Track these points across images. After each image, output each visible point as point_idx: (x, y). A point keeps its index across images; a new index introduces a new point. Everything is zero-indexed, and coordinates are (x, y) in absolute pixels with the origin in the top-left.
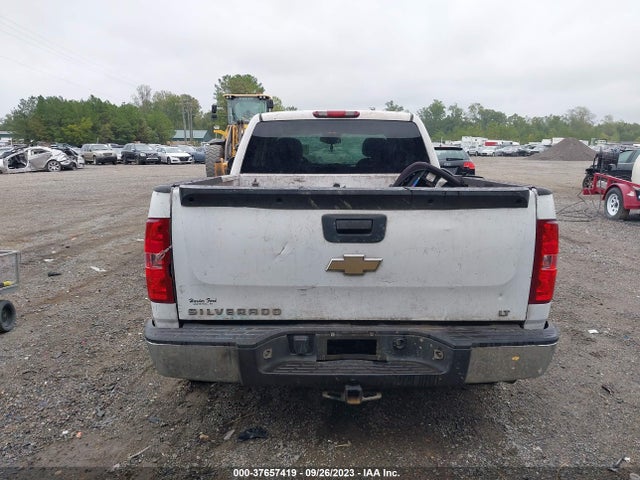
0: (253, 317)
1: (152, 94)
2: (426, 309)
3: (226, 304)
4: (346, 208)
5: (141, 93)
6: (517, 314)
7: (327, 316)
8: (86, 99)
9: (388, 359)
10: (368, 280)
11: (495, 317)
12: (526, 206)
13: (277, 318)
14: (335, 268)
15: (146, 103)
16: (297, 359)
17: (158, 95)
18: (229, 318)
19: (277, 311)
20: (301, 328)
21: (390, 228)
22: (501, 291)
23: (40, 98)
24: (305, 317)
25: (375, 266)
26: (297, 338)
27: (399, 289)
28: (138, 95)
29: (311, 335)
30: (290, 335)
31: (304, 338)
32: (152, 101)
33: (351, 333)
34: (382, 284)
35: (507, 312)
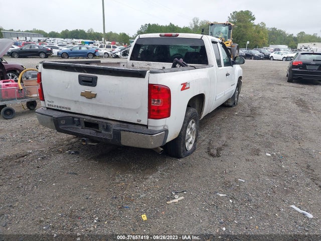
0: (63, 110)
1: (199, 21)
2: (113, 114)
3: (57, 104)
4: (84, 72)
5: (194, 21)
6: (144, 122)
7: (83, 113)
8: (168, 25)
9: (102, 132)
10: (93, 101)
11: (136, 122)
12: (144, 77)
13: (69, 111)
14: (83, 95)
15: (196, 26)
16: (76, 127)
17: (202, 22)
18: (57, 108)
19: (69, 109)
20: (76, 116)
21: (99, 81)
22: (137, 111)
23: (149, 24)
24: (77, 112)
25: (95, 96)
26: (75, 119)
27: (104, 106)
28: (192, 23)
29: (79, 118)
30: (74, 118)
31: (77, 119)
32: (199, 25)
33: (90, 120)
34: (98, 103)
35: (140, 121)
